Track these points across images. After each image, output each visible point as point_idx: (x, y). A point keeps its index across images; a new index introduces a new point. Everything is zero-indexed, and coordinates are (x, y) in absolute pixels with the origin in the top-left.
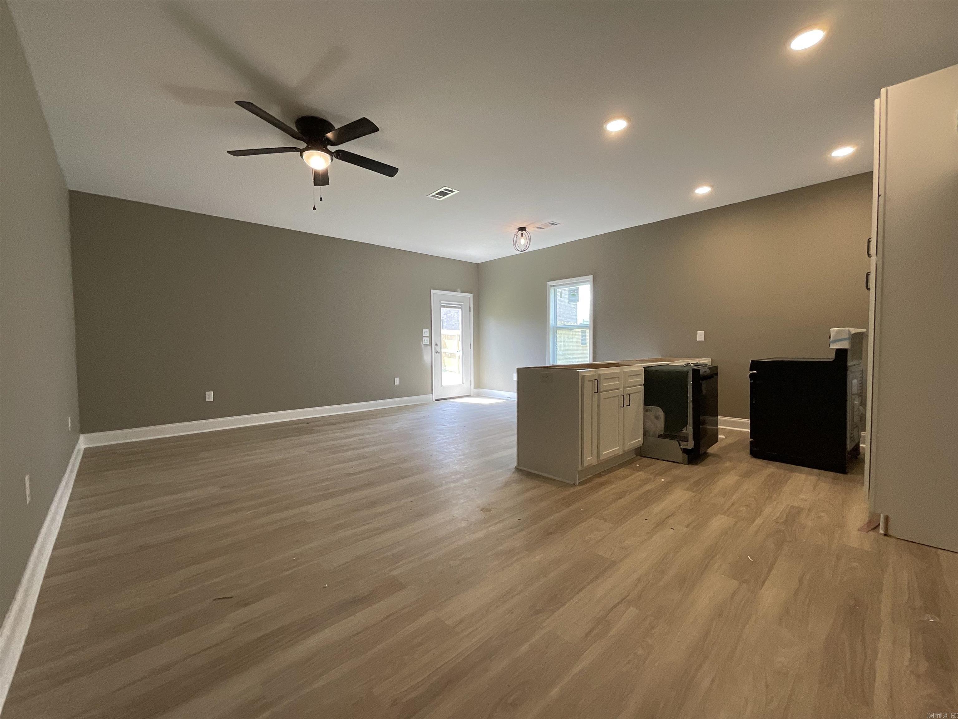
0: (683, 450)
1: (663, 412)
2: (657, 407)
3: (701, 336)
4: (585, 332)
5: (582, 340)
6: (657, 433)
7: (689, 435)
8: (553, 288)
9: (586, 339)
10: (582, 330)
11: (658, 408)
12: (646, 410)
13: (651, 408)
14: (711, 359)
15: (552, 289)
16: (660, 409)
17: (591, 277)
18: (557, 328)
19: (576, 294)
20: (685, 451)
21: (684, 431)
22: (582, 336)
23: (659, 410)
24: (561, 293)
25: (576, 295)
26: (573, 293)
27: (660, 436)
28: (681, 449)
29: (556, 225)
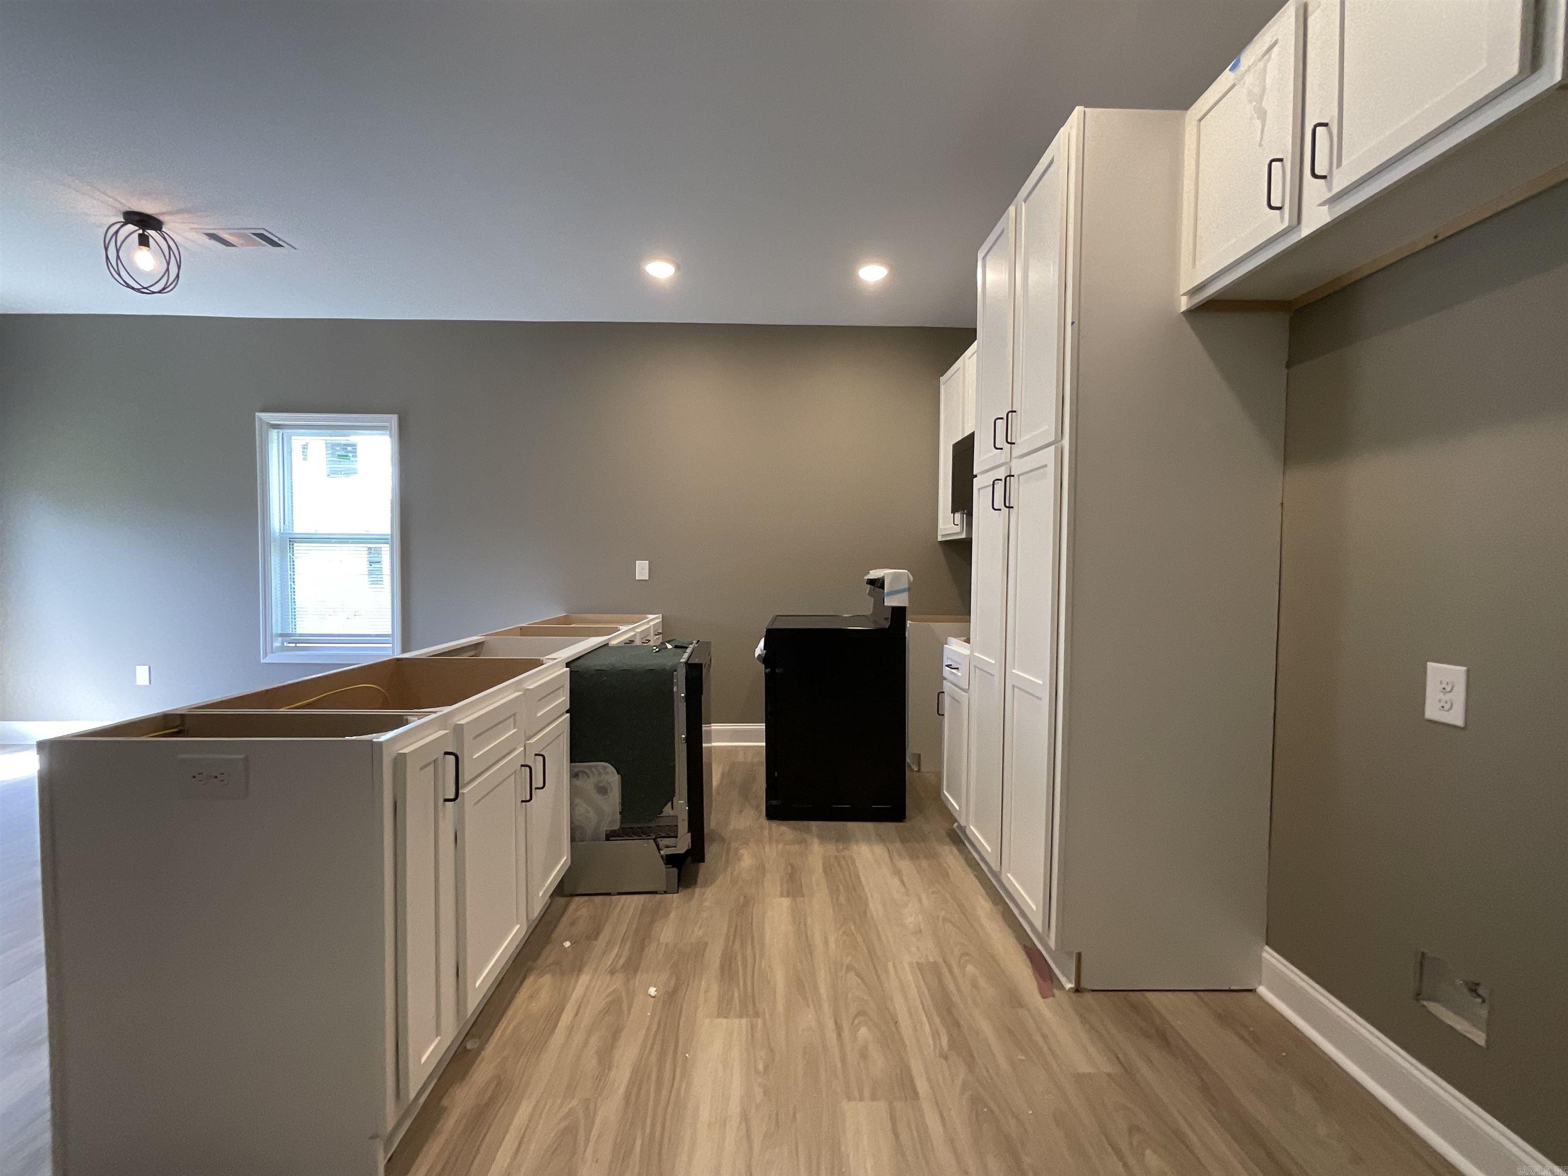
0: (665, 858)
1: (618, 773)
2: (603, 763)
3: (642, 570)
4: (378, 552)
5: (371, 573)
6: (605, 828)
7: (680, 820)
8: (278, 432)
9: (380, 570)
10: (370, 548)
11: (607, 764)
12: (574, 775)
13: (590, 767)
14: (661, 615)
15: (274, 434)
16: (611, 769)
17: (394, 418)
18: (293, 540)
19: (350, 455)
20: (671, 860)
21: (667, 810)
22: (371, 563)
23: (608, 770)
24: (305, 447)
25: (352, 459)
26: (343, 453)
27: (611, 836)
28: (662, 857)
29: (280, 246)
